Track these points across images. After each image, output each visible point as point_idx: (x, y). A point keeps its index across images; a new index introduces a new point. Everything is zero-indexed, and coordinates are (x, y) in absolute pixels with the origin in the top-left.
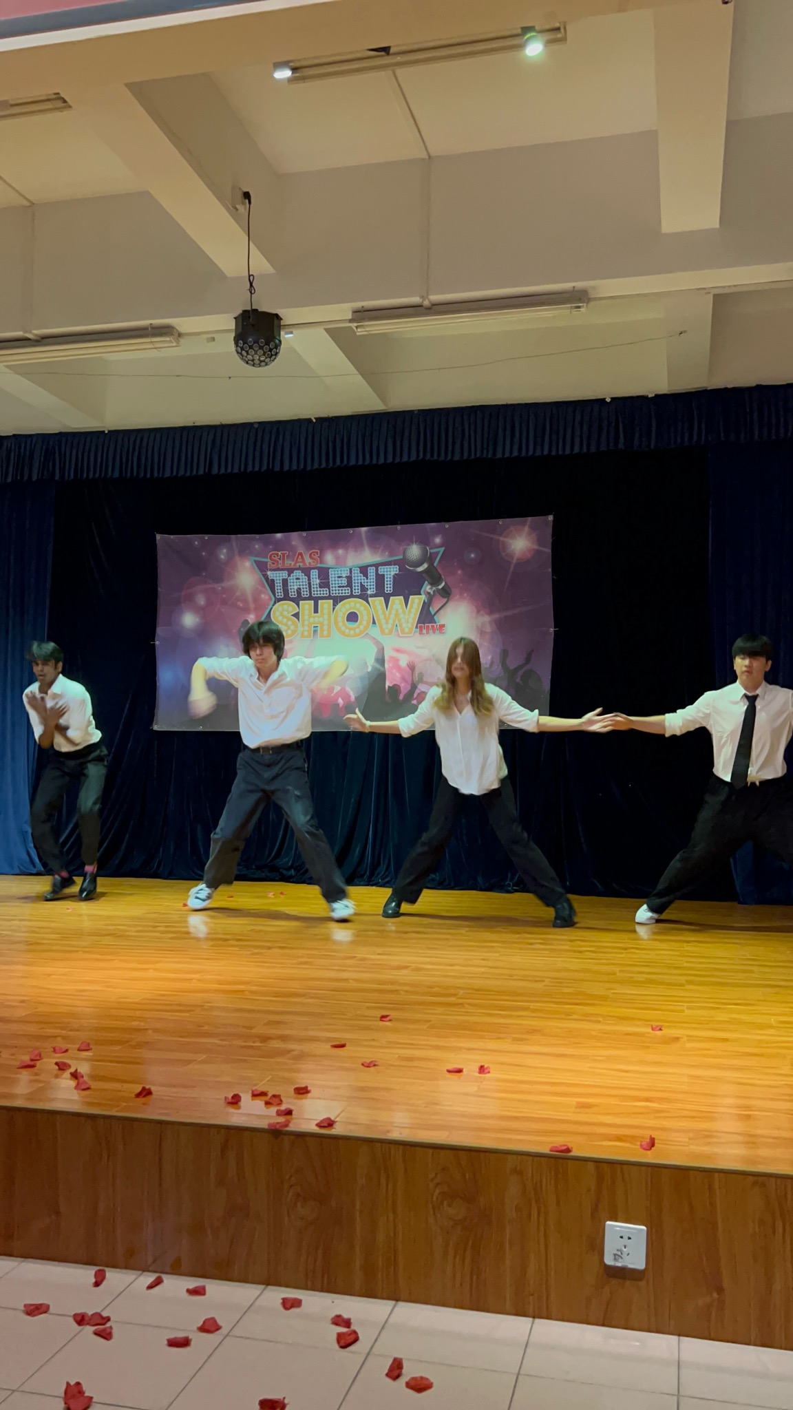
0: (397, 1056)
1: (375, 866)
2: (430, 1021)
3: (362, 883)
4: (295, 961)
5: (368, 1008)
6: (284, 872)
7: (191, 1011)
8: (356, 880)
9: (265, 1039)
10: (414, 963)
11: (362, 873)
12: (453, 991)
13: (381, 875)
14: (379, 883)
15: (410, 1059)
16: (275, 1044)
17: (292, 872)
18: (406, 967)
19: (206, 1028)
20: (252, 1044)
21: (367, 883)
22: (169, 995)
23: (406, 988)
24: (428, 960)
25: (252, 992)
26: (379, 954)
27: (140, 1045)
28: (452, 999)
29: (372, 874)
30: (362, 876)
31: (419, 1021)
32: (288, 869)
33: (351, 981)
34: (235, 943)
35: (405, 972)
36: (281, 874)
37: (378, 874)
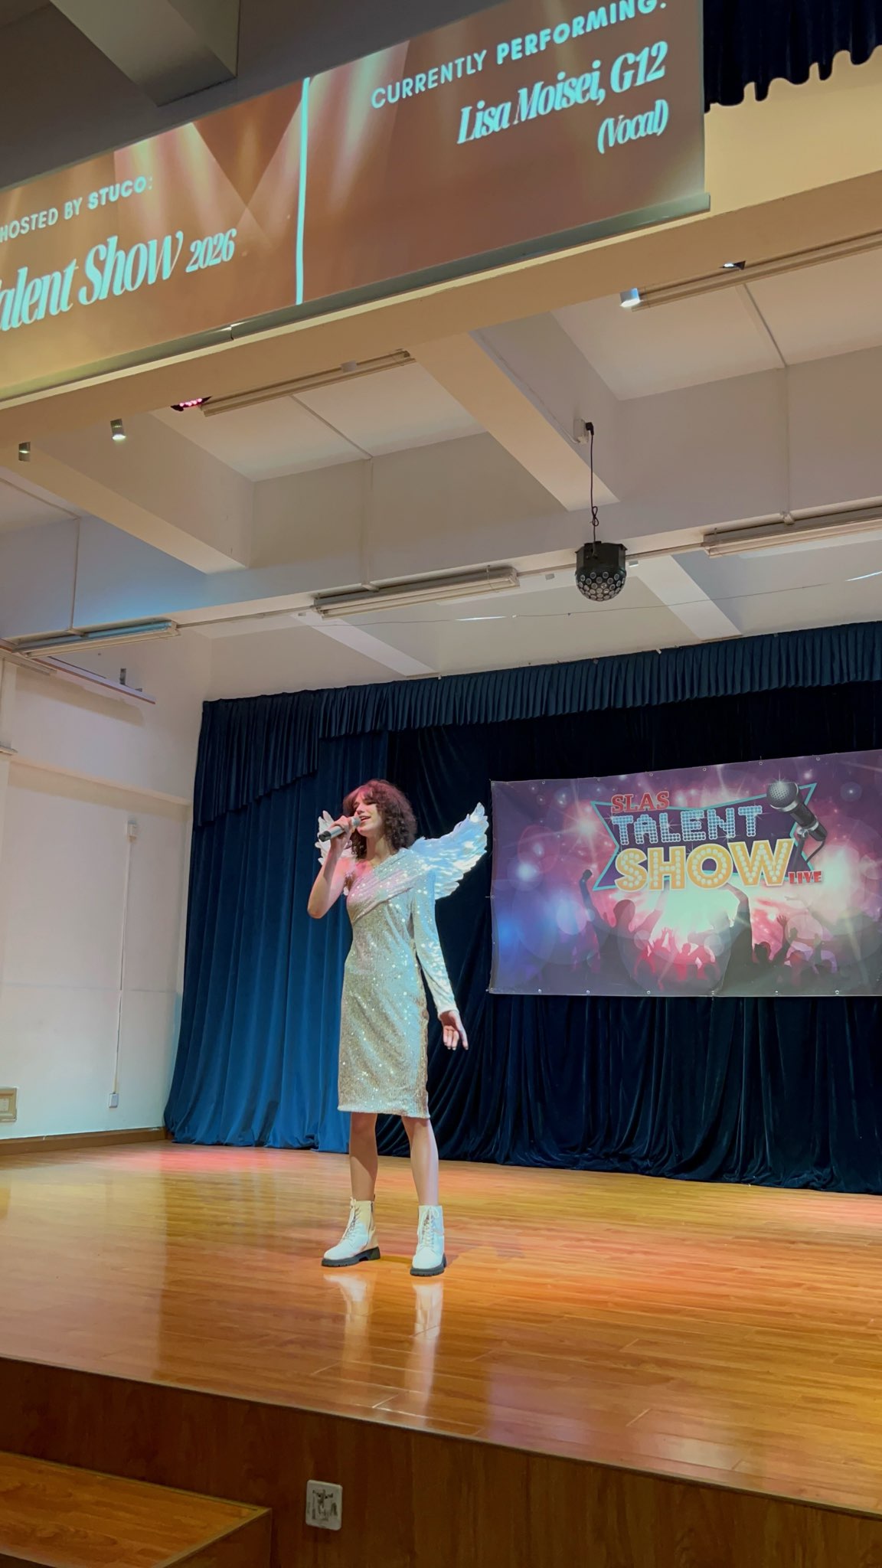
0: (800, 1396)
1: (748, 1157)
2: (837, 1354)
3: (732, 1179)
4: (662, 1270)
5: (758, 1333)
6: (639, 1163)
7: (550, 1322)
8: (724, 1176)
9: (639, 1361)
10: (809, 1281)
11: (732, 1167)
12: (859, 1318)
13: (754, 1171)
14: (754, 1180)
15: (818, 1401)
16: (652, 1369)
17: (648, 1162)
18: (799, 1285)
19: (567, 1343)
20: (623, 1367)
21: (736, 1179)
22: (524, 1302)
23: (800, 1311)
24: (825, 1277)
25: (616, 1304)
26: (762, 1267)
27: (495, 1359)
28: (862, 1329)
29: (744, 1170)
30: (732, 1171)
31: (820, 1354)
32: (643, 1159)
33: (732, 1298)
34: (591, 1244)
35: (798, 1291)
36: (635, 1165)
37: (752, 1169)
